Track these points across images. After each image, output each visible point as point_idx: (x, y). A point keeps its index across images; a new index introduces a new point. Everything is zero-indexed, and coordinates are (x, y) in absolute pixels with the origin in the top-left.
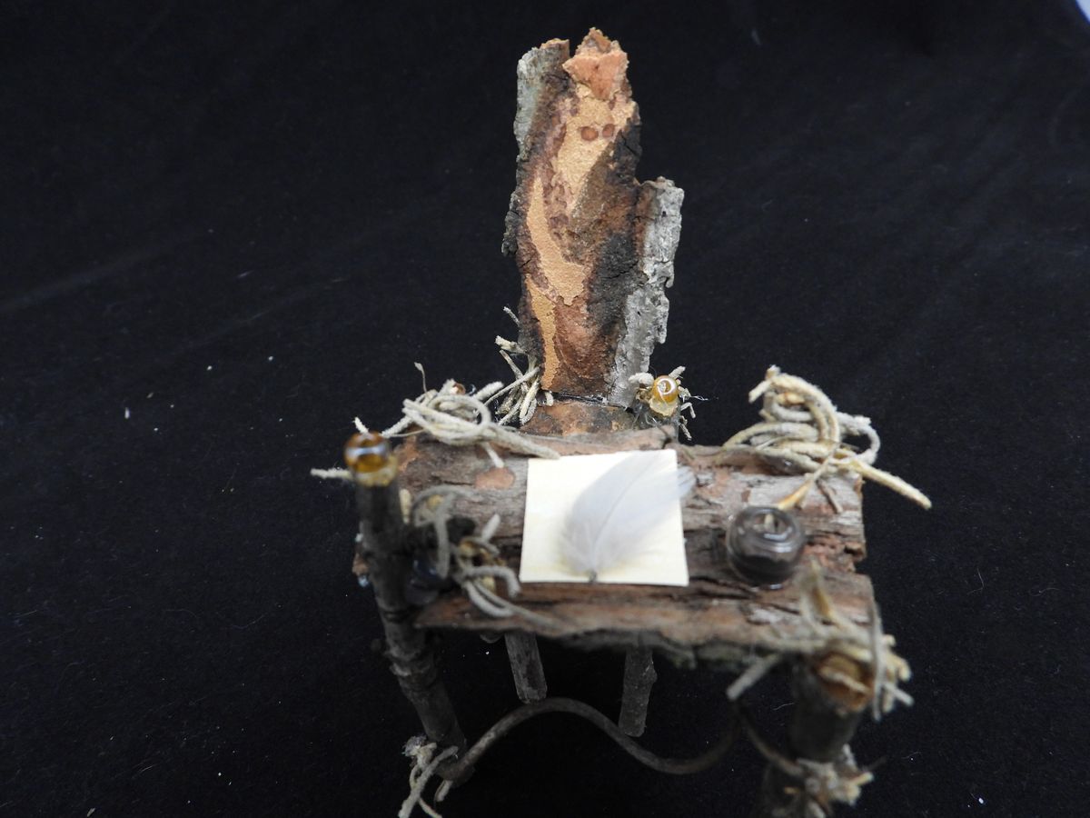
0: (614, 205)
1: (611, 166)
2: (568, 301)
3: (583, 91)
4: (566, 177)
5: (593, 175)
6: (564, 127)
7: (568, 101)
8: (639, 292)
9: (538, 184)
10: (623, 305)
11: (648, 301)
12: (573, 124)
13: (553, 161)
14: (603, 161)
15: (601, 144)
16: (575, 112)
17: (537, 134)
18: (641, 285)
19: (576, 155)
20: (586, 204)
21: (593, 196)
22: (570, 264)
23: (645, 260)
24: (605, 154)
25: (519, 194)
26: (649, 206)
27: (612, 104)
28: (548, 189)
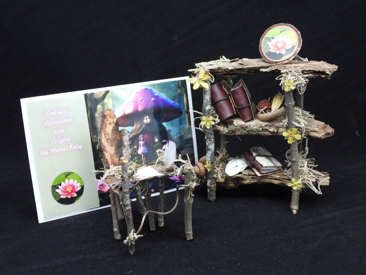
0: (117, 134)
1: (115, 128)
2: (112, 154)
3: (108, 117)
4: (108, 131)
5: (112, 130)
6: (106, 123)
7: (106, 119)
8: (125, 149)
9: (103, 134)
10: (122, 152)
11: (127, 150)
12: (108, 123)
13: (105, 129)
14: (114, 128)
15: (113, 125)
16: (107, 121)
17: (102, 126)
18: (125, 147)
19: (109, 128)
20: (112, 135)
21: (113, 134)
22: (111, 147)
23: (124, 142)
24: (114, 126)
25: (100, 137)
26: (123, 133)
27: (113, 118)
28: (105, 135)
